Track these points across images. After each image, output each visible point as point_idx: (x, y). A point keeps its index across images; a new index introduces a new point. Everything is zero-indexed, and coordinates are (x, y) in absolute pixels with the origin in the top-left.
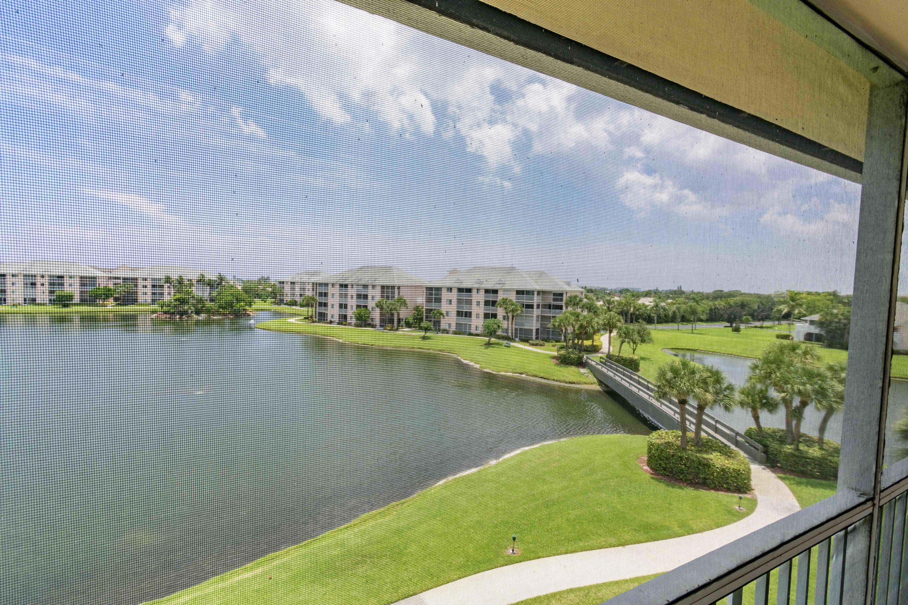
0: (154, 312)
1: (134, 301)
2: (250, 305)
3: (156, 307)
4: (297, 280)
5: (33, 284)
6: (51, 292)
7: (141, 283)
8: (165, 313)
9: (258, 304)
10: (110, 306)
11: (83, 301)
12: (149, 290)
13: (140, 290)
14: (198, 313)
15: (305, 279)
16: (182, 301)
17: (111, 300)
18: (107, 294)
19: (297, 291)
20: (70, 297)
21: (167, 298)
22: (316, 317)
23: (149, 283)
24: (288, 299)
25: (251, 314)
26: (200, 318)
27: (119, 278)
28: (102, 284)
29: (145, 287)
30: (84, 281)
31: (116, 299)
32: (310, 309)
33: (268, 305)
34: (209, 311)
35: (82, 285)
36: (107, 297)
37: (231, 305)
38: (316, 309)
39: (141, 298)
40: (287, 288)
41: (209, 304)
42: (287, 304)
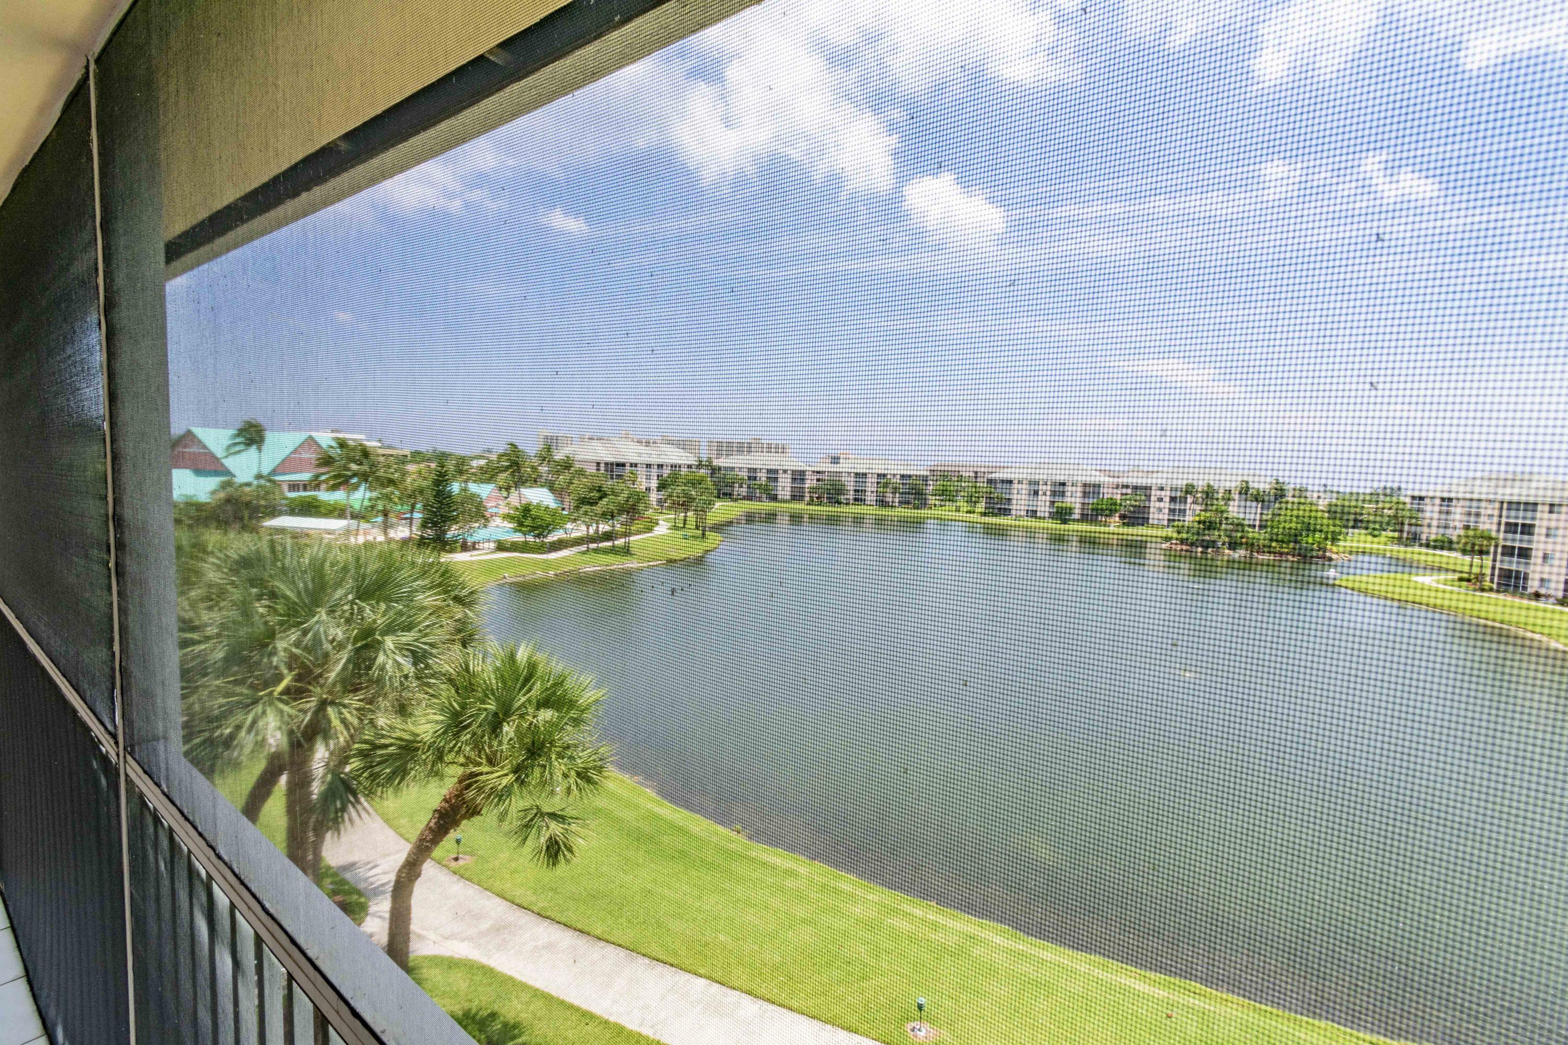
0: (1167, 539)
1: (1144, 521)
2: (1334, 540)
3: (1170, 532)
4: (1458, 491)
5: (1036, 493)
6: (1053, 503)
7: (1155, 493)
8: (1183, 541)
9: (1356, 539)
10: (1114, 527)
11: (1084, 518)
12: (1166, 505)
13: (1154, 504)
14: (1233, 546)
15: (1482, 490)
16: (1210, 526)
17: (1116, 518)
18: (1110, 509)
19: (1458, 516)
20: (1070, 511)
21: (1189, 518)
22: (1492, 581)
23: (1166, 494)
24: (1432, 533)
25: (1334, 556)
26: (1236, 556)
27: (1127, 487)
28: (1107, 493)
29: (1160, 500)
30: (1091, 489)
31: (1122, 517)
32: (1477, 560)
33: (1383, 543)
34: (1250, 546)
35: (1085, 494)
36: (1111, 512)
37: (1295, 537)
38: (1494, 560)
39: (1154, 516)
40: (1431, 512)
41: (1252, 534)
42: (1428, 546)
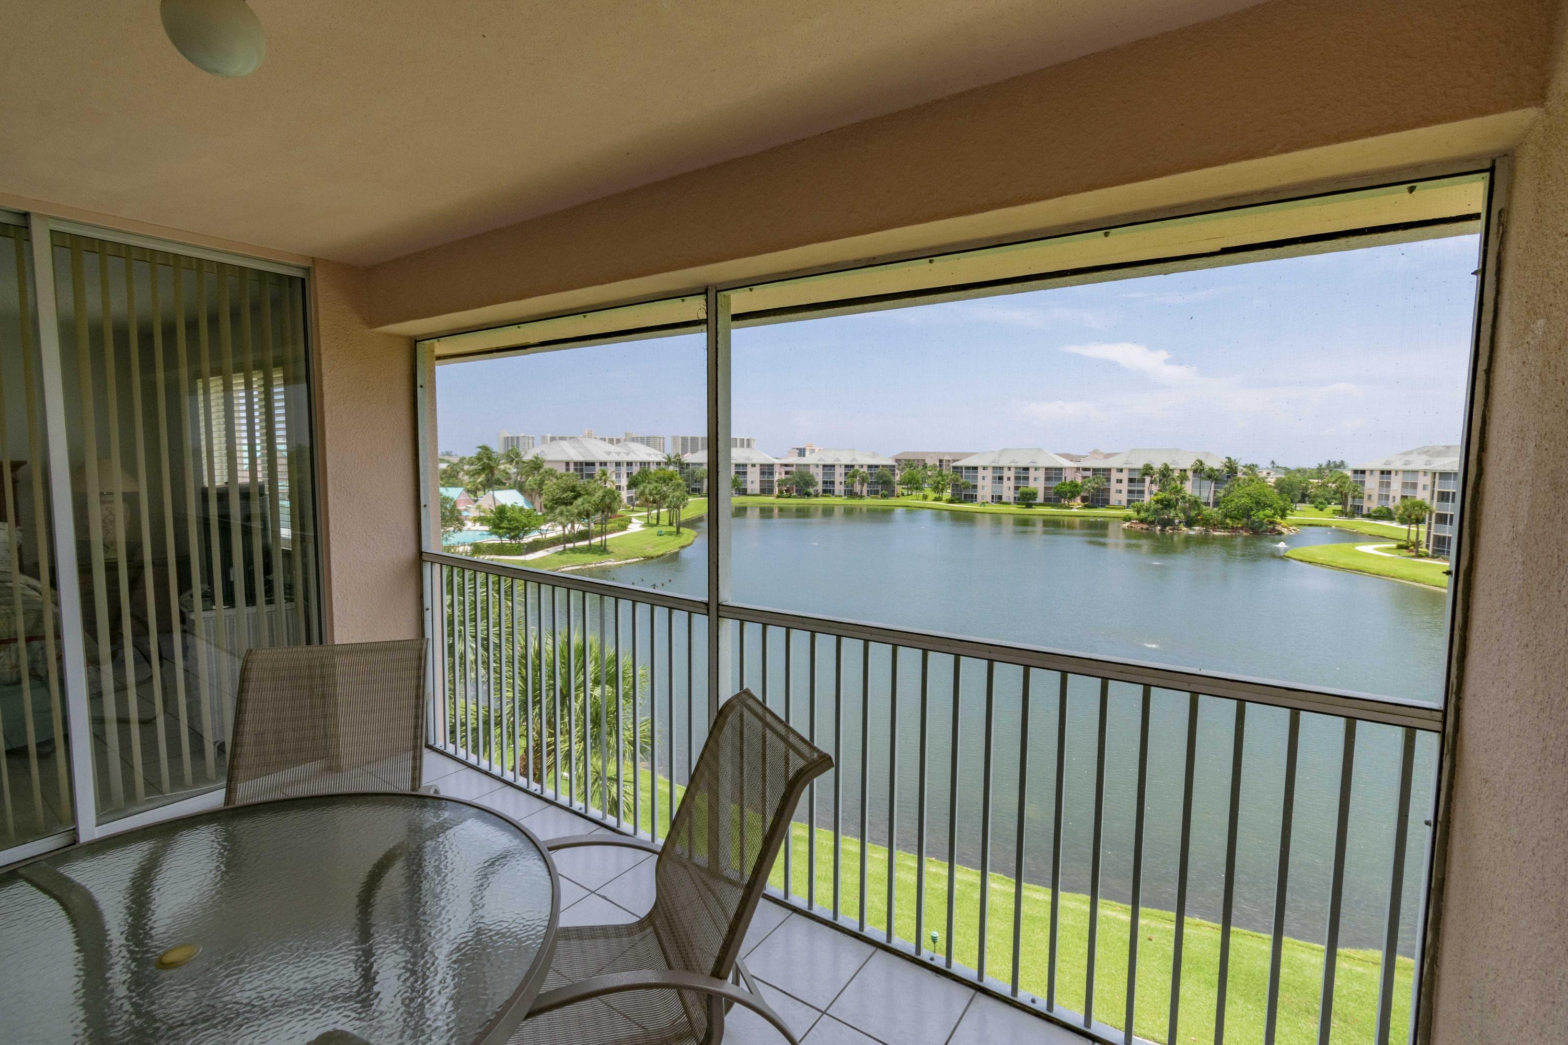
0: (1127, 519)
1: (1105, 503)
2: (1283, 516)
3: (1130, 512)
4: (1397, 465)
5: (1001, 478)
6: (1016, 488)
7: (1114, 476)
8: (1142, 521)
9: (1304, 513)
10: (1076, 508)
11: (1048, 501)
12: (1125, 487)
13: (1114, 486)
14: (1190, 523)
15: (1418, 463)
16: (1167, 504)
17: (1078, 500)
18: (1072, 492)
19: (1396, 487)
20: (1034, 495)
21: (1147, 498)
22: (1428, 546)
23: (1125, 476)
24: (1373, 505)
25: (1284, 530)
26: (1192, 533)
27: (1088, 469)
28: (1069, 476)
29: (1119, 481)
30: (1053, 473)
31: (1084, 499)
32: (1414, 528)
33: (1328, 516)
34: (1207, 523)
35: (1048, 479)
36: (1073, 496)
37: (1246, 513)
38: (1429, 528)
39: (1114, 498)
40: (1372, 484)
41: (1209, 511)
42: (1369, 516)
